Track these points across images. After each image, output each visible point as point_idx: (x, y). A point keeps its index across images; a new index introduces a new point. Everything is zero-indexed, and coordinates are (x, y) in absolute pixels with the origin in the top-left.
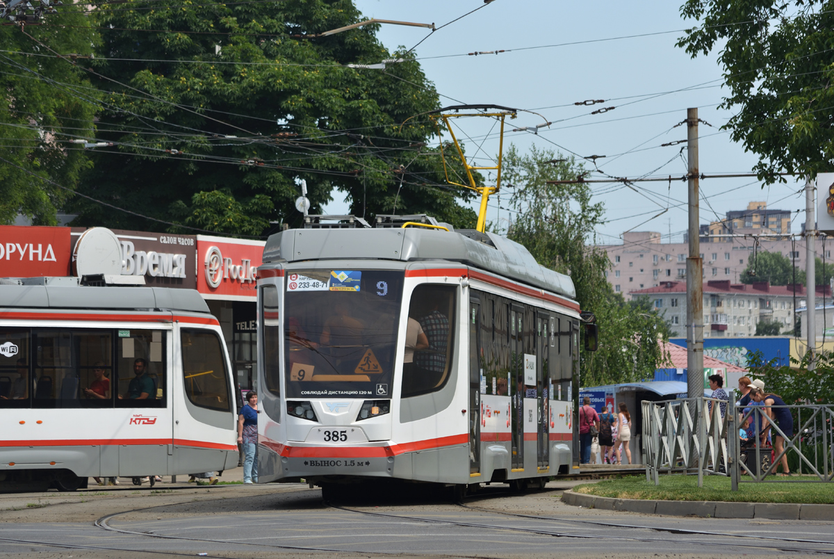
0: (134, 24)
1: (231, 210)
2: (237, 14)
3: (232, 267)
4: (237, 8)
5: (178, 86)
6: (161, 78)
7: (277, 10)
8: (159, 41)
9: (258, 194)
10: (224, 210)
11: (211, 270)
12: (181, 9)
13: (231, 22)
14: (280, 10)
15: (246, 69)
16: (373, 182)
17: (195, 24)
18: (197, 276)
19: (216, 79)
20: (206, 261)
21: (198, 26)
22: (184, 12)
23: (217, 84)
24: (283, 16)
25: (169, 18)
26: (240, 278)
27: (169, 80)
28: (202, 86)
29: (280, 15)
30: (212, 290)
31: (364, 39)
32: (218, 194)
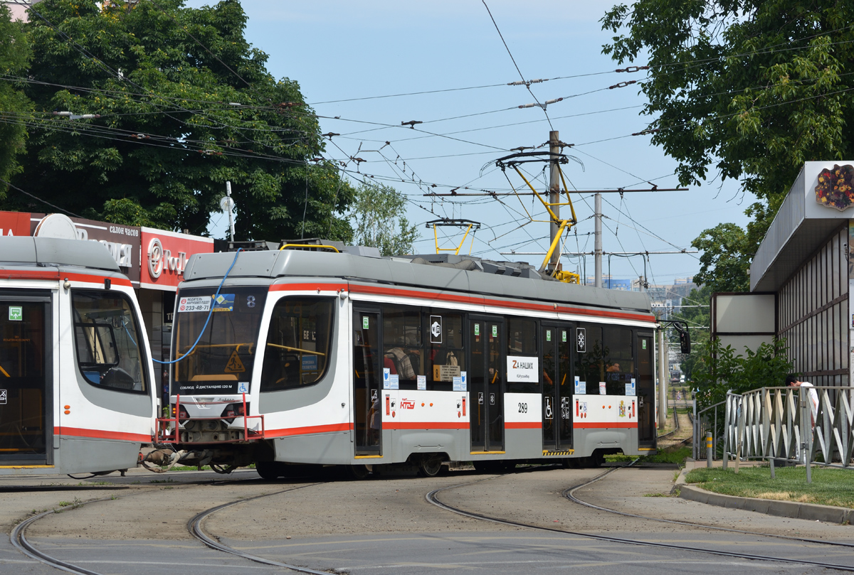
0: (53, 51)
1: (139, 216)
2: (144, 43)
3: (171, 259)
4: (144, 39)
5: (93, 105)
6: (77, 98)
7: (179, 41)
8: (76, 66)
9: (163, 201)
10: (132, 216)
11: (153, 261)
12: (96, 38)
13: (139, 49)
14: (181, 41)
15: (153, 91)
16: (264, 194)
17: (108, 52)
18: (140, 266)
19: (127, 99)
20: (149, 252)
21: (110, 53)
22: (99, 40)
23: (129, 103)
24: (183, 46)
25: (85, 45)
26: (178, 269)
27: (85, 100)
28: (114, 105)
29: (181, 45)
30: (154, 280)
31: (255, 68)
32: (127, 202)
